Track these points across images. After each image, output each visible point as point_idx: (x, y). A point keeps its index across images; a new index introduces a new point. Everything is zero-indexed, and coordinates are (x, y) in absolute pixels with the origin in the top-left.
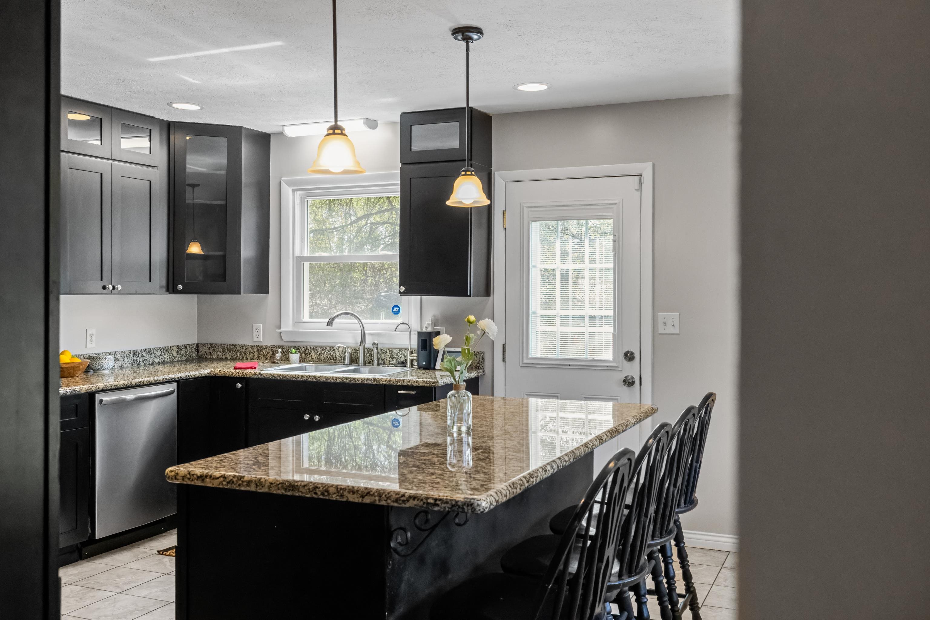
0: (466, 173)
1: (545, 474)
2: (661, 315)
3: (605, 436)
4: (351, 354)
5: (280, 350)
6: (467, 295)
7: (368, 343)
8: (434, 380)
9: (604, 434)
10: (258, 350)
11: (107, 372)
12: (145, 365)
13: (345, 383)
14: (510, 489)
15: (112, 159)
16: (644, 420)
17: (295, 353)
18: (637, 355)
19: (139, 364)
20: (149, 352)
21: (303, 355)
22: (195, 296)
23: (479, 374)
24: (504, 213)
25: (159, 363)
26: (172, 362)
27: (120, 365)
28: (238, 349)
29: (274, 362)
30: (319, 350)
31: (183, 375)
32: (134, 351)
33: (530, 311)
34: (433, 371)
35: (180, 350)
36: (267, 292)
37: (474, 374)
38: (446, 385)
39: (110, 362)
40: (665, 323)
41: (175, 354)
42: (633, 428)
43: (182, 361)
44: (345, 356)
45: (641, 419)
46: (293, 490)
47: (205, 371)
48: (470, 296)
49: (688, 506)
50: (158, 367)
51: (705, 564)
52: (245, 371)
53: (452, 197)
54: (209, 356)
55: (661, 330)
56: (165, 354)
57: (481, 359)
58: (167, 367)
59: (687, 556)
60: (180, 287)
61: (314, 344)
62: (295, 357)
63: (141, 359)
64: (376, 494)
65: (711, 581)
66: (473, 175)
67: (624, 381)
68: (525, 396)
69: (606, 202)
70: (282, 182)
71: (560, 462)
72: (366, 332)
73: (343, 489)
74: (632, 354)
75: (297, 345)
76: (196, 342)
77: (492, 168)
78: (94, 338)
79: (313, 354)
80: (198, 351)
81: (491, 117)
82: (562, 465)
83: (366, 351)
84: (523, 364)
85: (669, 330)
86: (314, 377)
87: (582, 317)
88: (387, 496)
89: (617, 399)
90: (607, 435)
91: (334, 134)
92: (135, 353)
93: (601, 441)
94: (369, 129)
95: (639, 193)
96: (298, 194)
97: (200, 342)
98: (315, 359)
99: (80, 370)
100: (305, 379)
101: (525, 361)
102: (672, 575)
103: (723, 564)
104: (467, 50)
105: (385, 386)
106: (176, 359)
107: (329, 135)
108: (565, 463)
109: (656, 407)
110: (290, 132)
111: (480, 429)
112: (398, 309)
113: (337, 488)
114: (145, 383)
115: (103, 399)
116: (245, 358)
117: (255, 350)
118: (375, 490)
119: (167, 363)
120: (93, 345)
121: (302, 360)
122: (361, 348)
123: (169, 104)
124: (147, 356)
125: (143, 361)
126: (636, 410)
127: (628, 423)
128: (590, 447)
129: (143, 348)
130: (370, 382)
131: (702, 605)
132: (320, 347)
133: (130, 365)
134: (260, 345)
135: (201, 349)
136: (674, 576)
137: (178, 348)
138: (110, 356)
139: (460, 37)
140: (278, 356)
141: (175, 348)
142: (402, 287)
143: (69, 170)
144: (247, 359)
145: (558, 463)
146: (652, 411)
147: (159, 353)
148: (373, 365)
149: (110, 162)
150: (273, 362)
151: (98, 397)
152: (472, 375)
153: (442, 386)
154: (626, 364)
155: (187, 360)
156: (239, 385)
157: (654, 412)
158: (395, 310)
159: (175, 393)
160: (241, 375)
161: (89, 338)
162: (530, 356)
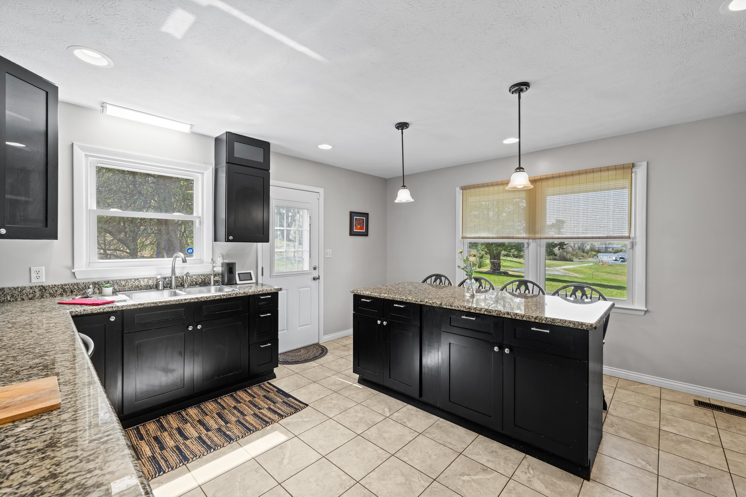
34: (235, 285)
98: (118, 290)
101: (273, 275)
112: (192, 250)
116: (19, 299)
122: (173, 277)
158: (189, 251)
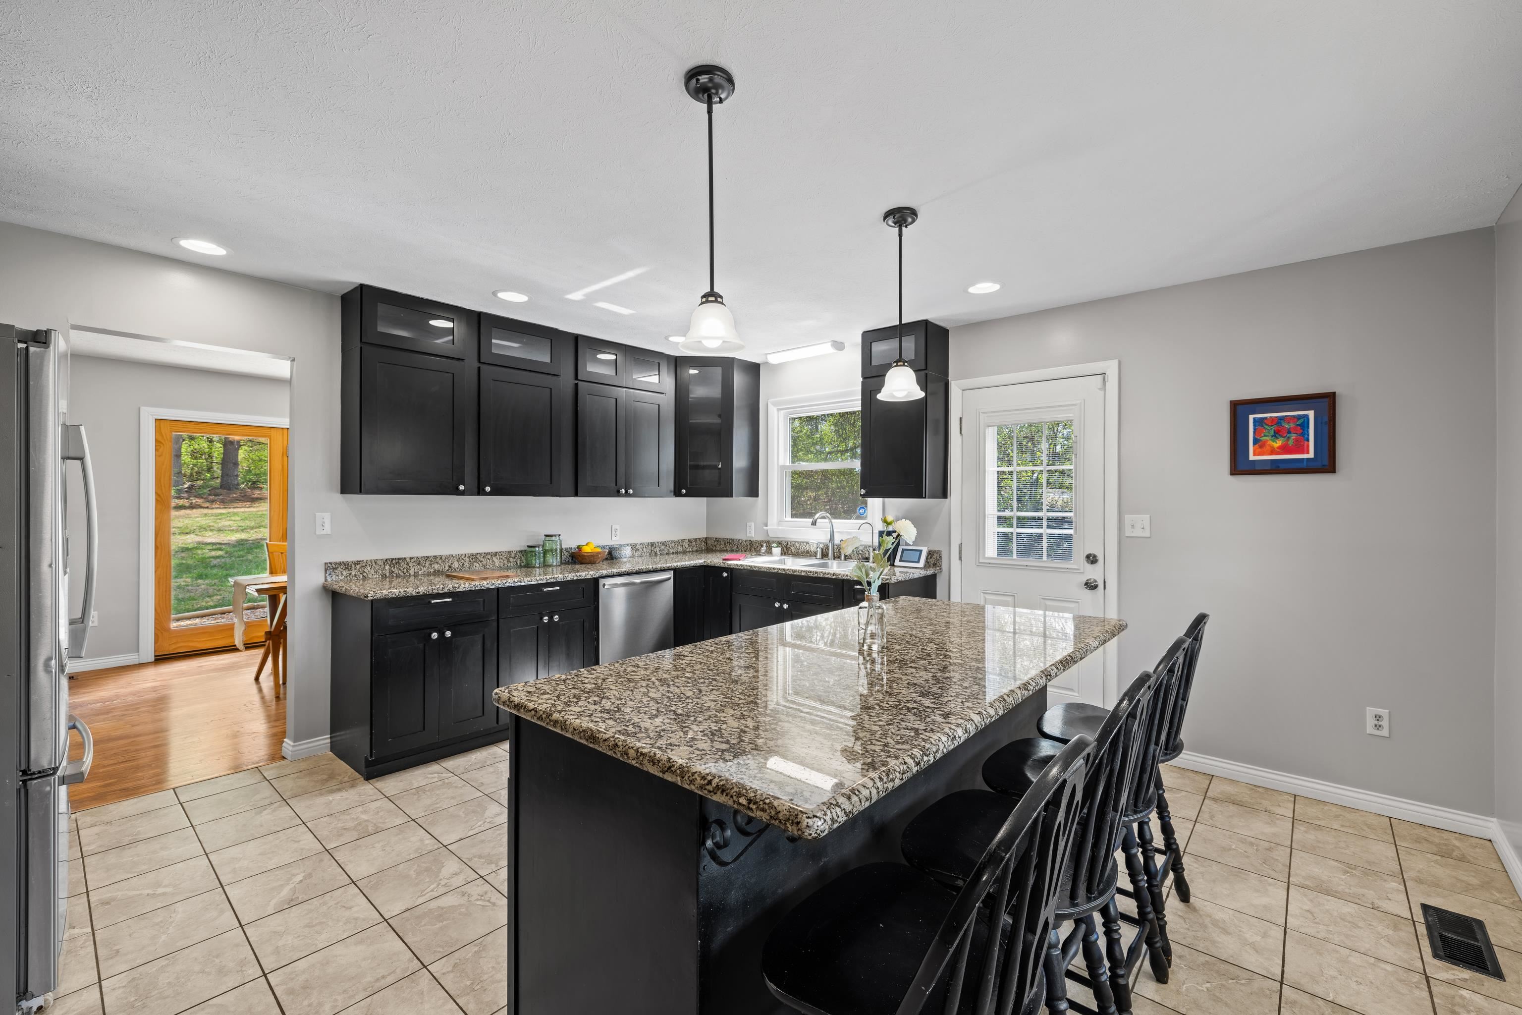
0: (897, 364)
1: (953, 743)
2: (1128, 518)
3: (1055, 669)
4: (822, 550)
5: (765, 545)
6: (922, 497)
7: (837, 541)
8: (887, 577)
9: (1053, 667)
10: (750, 544)
11: (625, 560)
12: (661, 554)
13: (810, 577)
14: (879, 784)
15: (625, 387)
16: (1109, 640)
17: (777, 547)
18: (1100, 558)
19: (656, 553)
20: (665, 544)
21: (785, 549)
22: (705, 499)
23: (936, 572)
24: (961, 419)
25: (673, 553)
26: (684, 552)
27: (639, 553)
28: (735, 542)
29: (760, 555)
30: (798, 545)
31: (679, 564)
32: (651, 543)
33: (987, 513)
35: (691, 542)
36: (757, 496)
37: (930, 572)
38: (900, 581)
39: (627, 551)
40: (1133, 526)
41: (687, 546)
42: (1095, 652)
43: (692, 551)
44: (817, 551)
45: (1105, 640)
46: (594, 743)
47: (699, 561)
48: (925, 498)
49: (1170, 754)
50: (671, 556)
51: (1183, 789)
52: (730, 562)
53: (883, 390)
54: (714, 548)
55: (1128, 532)
56: (678, 546)
57: (938, 557)
58: (680, 556)
59: (1167, 806)
60: (684, 491)
61: (793, 540)
62: (777, 550)
63: (658, 549)
64: (678, 772)
65: (1193, 815)
66: (906, 366)
67: (1086, 584)
68: (982, 594)
69: (1066, 403)
70: (769, 403)
71: (980, 720)
72: (835, 530)
73: (644, 754)
74: (1095, 556)
75: (780, 540)
76: (705, 536)
77: (949, 378)
78: (618, 532)
79: (792, 548)
80: (706, 543)
81: (947, 331)
82: (983, 724)
83: (836, 547)
84: (980, 563)
85: (1138, 533)
86: (784, 569)
87: (1040, 519)
88: (691, 779)
89: (1078, 602)
90: (1057, 668)
91: (707, 302)
92: (652, 544)
93: (1049, 677)
94: (836, 351)
95: (1103, 392)
96: (782, 412)
97: (710, 536)
99: (599, 558)
100: (776, 571)
102: (1148, 837)
103: (1207, 792)
104: (900, 235)
105: (843, 581)
106: (688, 550)
107: (702, 303)
108: (989, 719)
109: (1125, 624)
110: (773, 359)
111: (898, 647)
113: (638, 752)
114: (644, 570)
115: (606, 583)
117: (748, 544)
118: (678, 765)
119: (680, 553)
120: (618, 538)
121: (783, 553)
123: (666, 338)
124: (662, 547)
125: (660, 551)
126: (1099, 628)
127: (1089, 648)
128: (1032, 688)
129: (660, 540)
130: (830, 577)
131: (1184, 852)
132: (798, 542)
133: (648, 554)
134: (752, 540)
135: (709, 542)
136: (1152, 839)
137: (690, 541)
138: (627, 547)
139: (890, 223)
140: (764, 549)
141: (687, 541)
142: (862, 490)
143: (587, 396)
144: (742, 551)
145: (976, 722)
146: (1120, 629)
147: (673, 545)
148: (841, 560)
149: (624, 389)
150: (758, 553)
151: (602, 582)
152: (928, 572)
153: (895, 583)
154: (1089, 567)
155: (697, 551)
156: (725, 575)
157: (1123, 630)
159: (672, 579)
160: (726, 566)
161: (614, 532)
162: (986, 556)
